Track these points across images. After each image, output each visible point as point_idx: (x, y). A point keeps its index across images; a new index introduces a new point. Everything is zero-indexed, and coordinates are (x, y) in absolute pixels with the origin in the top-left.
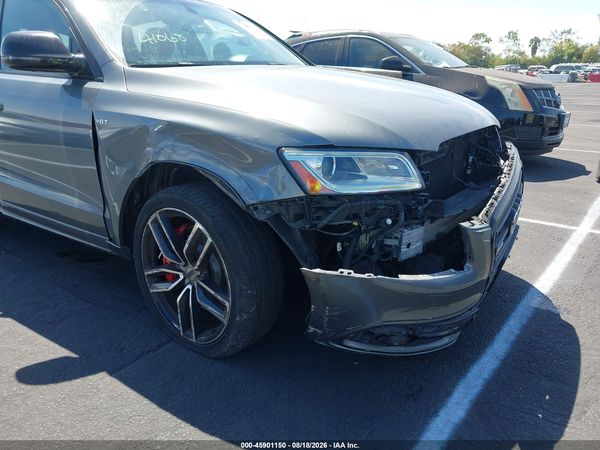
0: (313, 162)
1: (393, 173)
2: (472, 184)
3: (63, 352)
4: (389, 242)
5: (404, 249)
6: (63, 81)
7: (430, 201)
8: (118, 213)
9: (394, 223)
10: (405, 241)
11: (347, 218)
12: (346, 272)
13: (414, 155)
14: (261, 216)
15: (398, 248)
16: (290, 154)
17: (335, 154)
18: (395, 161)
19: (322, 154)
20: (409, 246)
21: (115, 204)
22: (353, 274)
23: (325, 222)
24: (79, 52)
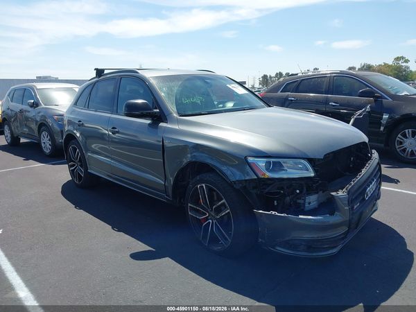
0: (261, 163)
1: (301, 169)
2: (348, 173)
3: (148, 248)
4: (299, 201)
5: (307, 205)
6: (149, 122)
7: (320, 182)
8: (172, 183)
9: (301, 192)
10: (307, 201)
11: (278, 189)
12: (273, 213)
13: (310, 160)
14: (237, 187)
15: (304, 204)
16: (250, 159)
17: (272, 160)
18: (301, 163)
19: (265, 160)
20: (309, 203)
21: (171, 179)
22: (277, 214)
23: (267, 190)
24: (156, 108)
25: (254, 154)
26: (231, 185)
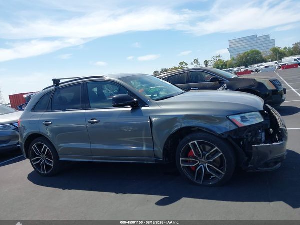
1: (256, 118)
4: (259, 138)
12: (263, 145)
19: (240, 116)
25: (232, 114)
26: (220, 137)
